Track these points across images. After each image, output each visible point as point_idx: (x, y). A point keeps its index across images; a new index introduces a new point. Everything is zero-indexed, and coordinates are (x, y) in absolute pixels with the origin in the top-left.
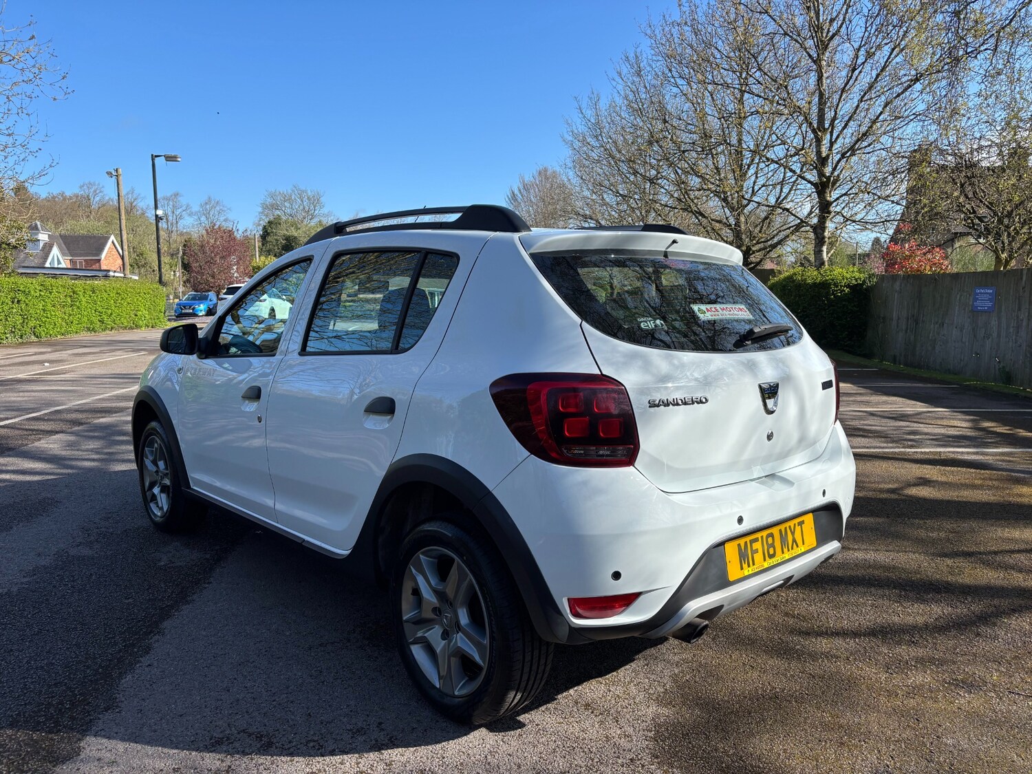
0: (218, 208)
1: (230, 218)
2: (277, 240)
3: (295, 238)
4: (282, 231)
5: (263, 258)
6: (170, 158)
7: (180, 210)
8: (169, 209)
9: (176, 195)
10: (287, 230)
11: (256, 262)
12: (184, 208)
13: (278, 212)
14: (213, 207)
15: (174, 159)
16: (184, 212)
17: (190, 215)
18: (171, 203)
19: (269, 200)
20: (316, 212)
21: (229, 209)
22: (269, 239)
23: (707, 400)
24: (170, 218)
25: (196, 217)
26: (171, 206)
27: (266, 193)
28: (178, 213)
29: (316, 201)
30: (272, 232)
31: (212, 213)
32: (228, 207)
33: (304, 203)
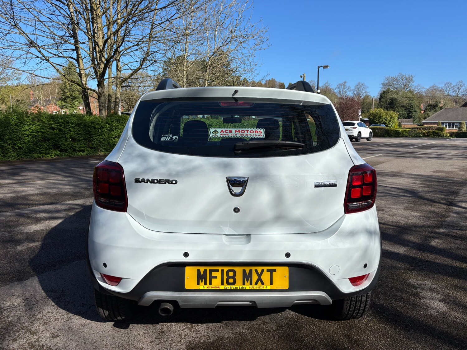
0: (362, 87)
1: (367, 91)
2: (386, 100)
3: (396, 99)
4: (390, 96)
5: (376, 109)
6: (325, 67)
7: (346, 89)
8: (341, 89)
9: (345, 83)
10: (392, 95)
11: (372, 111)
12: (348, 88)
13: (389, 87)
14: (361, 87)
15: (326, 67)
16: (347, 90)
17: (350, 91)
18: (342, 86)
19: (386, 81)
20: (410, 85)
21: (368, 87)
22: (382, 100)
23: (176, 183)
24: (341, 93)
25: (352, 92)
26: (342, 88)
27: (384, 78)
28: (345, 90)
29: (410, 80)
30: (385, 97)
31: (359, 90)
32: (367, 86)
33: (404, 81)
